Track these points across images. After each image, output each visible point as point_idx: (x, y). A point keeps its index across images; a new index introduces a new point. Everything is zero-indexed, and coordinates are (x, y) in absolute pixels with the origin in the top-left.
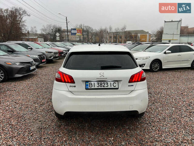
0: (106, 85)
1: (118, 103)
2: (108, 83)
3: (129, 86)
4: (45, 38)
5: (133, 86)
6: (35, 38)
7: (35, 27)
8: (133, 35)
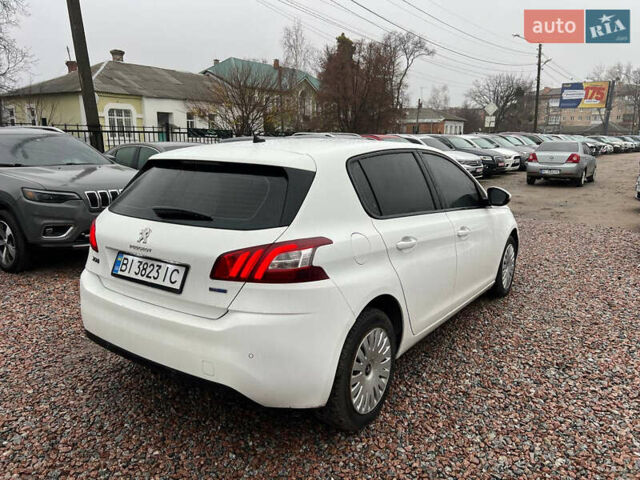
0: (154, 274)
1: (171, 341)
2: (160, 267)
3: (211, 289)
4: (471, 121)
5: (225, 291)
6: (435, 121)
7: (445, 88)
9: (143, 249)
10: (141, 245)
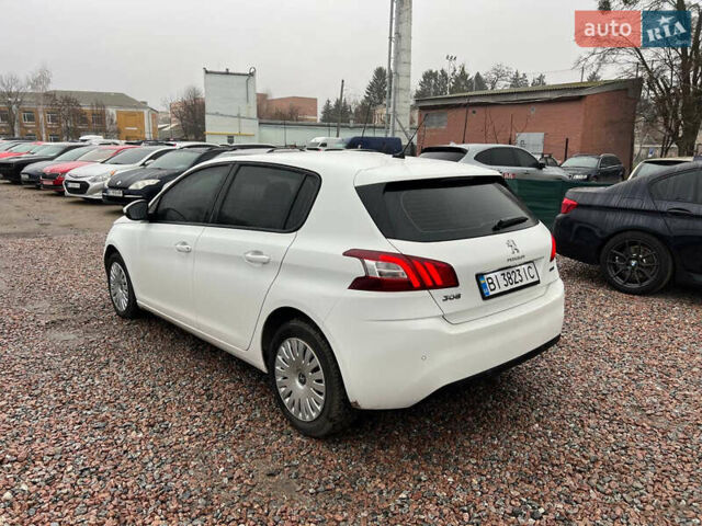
0: (518, 278)
2: (518, 270)
8: (86, 109)
9: (519, 258)
10: (516, 255)
